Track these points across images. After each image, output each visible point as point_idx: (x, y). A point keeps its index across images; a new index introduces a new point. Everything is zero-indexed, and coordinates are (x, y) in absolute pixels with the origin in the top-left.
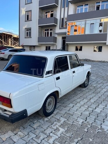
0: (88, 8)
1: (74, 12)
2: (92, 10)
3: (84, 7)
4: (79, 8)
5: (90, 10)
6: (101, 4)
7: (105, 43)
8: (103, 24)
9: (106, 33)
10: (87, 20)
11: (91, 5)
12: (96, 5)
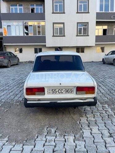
0: (23, 9)
1: (8, 11)
2: (27, 11)
3: (18, 7)
4: (13, 7)
5: (25, 11)
6: (35, 7)
7: (45, 45)
8: (41, 27)
9: (44, 36)
10: (24, 21)
11: (25, 7)
12: (31, 7)
